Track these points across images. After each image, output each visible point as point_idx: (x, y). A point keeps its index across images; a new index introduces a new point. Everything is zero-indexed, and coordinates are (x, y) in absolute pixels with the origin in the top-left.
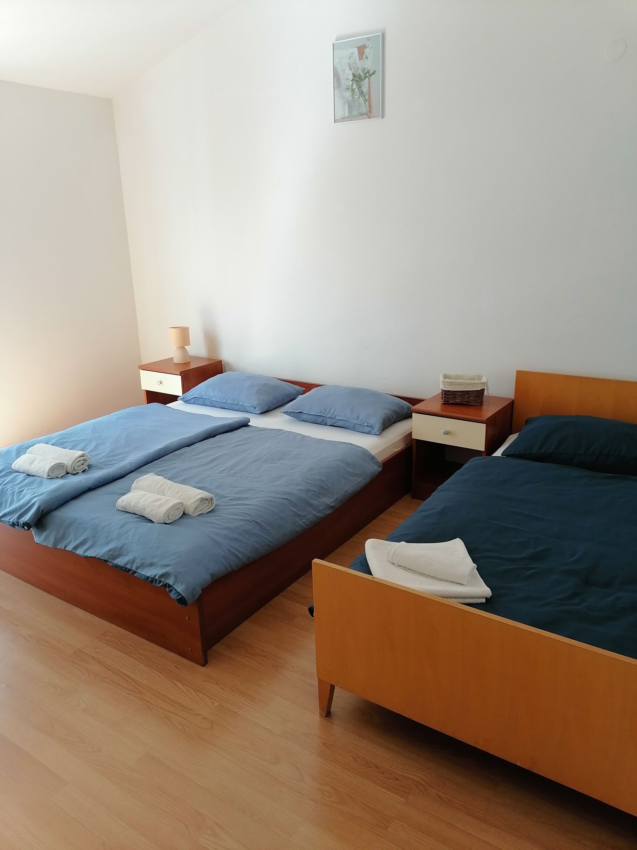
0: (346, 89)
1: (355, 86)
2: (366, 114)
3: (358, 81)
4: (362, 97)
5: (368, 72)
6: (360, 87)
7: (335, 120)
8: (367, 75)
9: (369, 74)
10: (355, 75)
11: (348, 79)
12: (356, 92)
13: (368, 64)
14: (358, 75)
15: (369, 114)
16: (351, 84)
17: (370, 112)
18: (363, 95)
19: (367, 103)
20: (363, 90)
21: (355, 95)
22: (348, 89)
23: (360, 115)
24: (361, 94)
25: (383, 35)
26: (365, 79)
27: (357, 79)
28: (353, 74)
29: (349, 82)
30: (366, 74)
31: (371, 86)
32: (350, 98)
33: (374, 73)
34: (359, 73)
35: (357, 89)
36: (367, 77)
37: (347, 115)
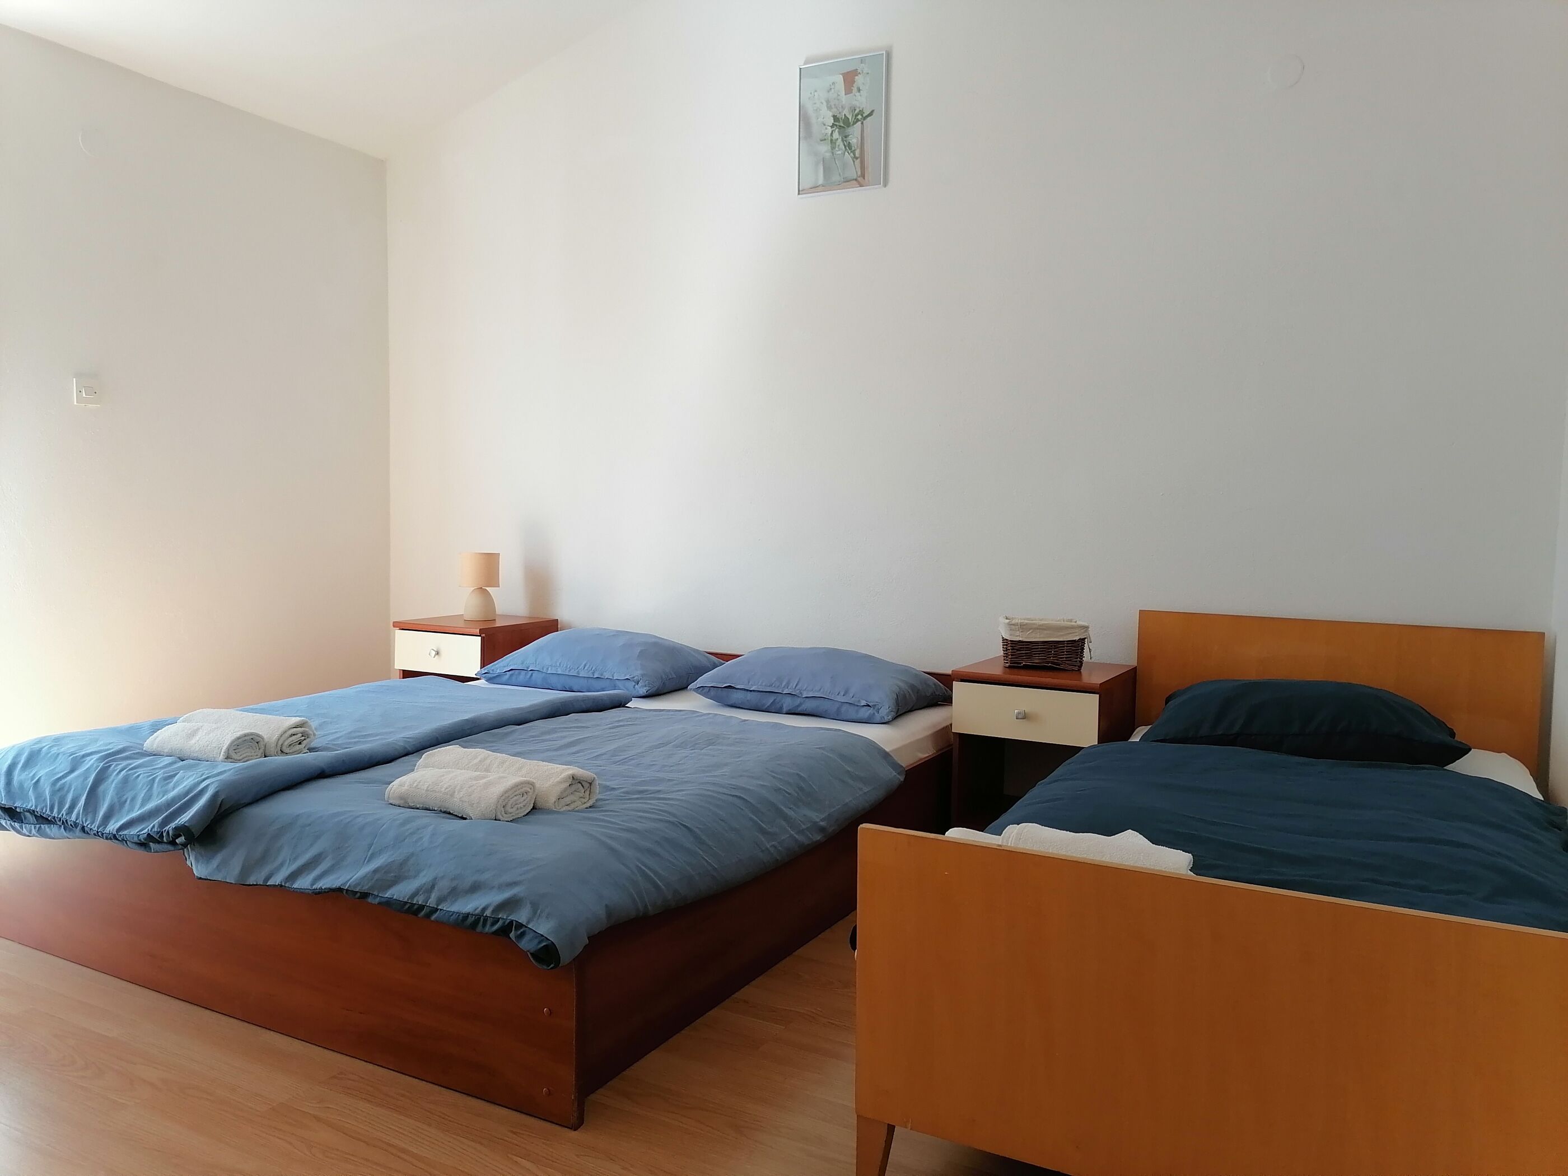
0: (821, 141)
1: (836, 135)
2: (856, 180)
3: (844, 127)
4: (850, 152)
5: (861, 112)
6: (846, 137)
7: (799, 191)
8: (860, 117)
9: (862, 115)
10: (838, 119)
11: (825, 125)
12: (839, 146)
13: (861, 100)
14: (843, 117)
15: (860, 180)
16: (830, 132)
17: (863, 176)
18: (850, 149)
19: (858, 162)
20: (851, 142)
21: (837, 149)
22: (825, 140)
23: (845, 182)
24: (847, 148)
25: (889, 56)
26: (855, 123)
27: (842, 124)
28: (834, 117)
29: (826, 129)
30: (857, 115)
31: (865, 135)
32: (828, 155)
33: (870, 114)
34: (845, 115)
35: (840, 140)
36: (858, 120)
37: (821, 181)
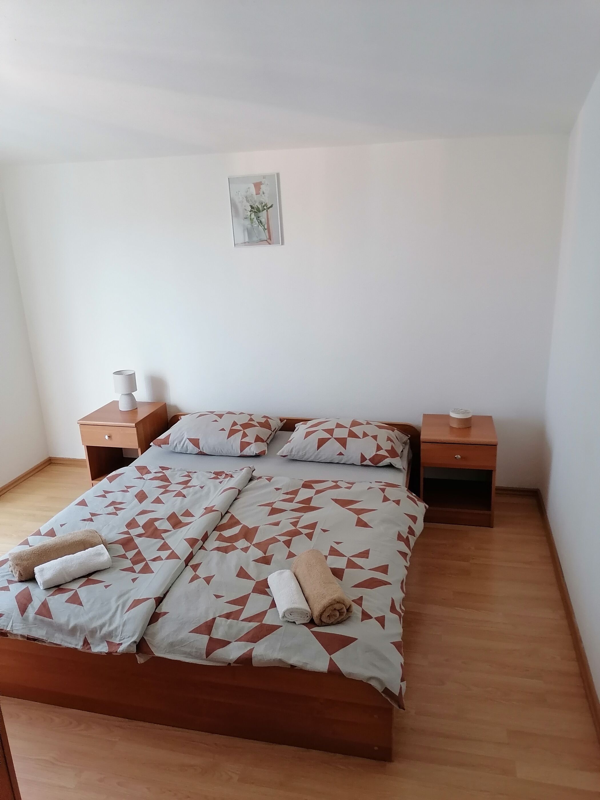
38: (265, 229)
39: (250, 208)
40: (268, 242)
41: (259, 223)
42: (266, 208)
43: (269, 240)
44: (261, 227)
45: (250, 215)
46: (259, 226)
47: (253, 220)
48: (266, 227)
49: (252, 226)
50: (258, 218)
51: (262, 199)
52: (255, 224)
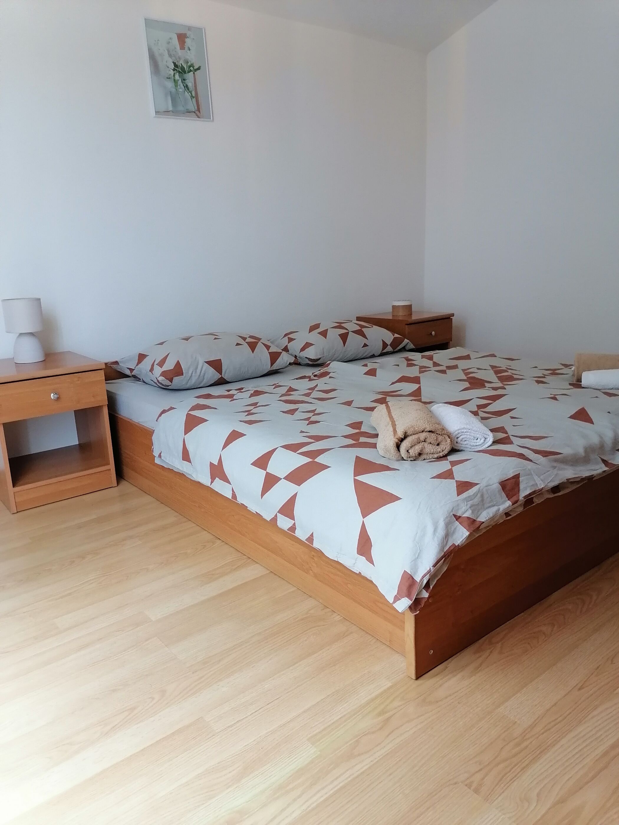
38: (192, 97)
39: (172, 66)
40: (197, 115)
41: (184, 87)
42: (193, 70)
43: (197, 112)
44: (188, 93)
45: (174, 75)
46: (185, 92)
47: (177, 83)
48: (194, 95)
49: (177, 90)
50: (183, 81)
51: (187, 57)
52: (181, 89)
